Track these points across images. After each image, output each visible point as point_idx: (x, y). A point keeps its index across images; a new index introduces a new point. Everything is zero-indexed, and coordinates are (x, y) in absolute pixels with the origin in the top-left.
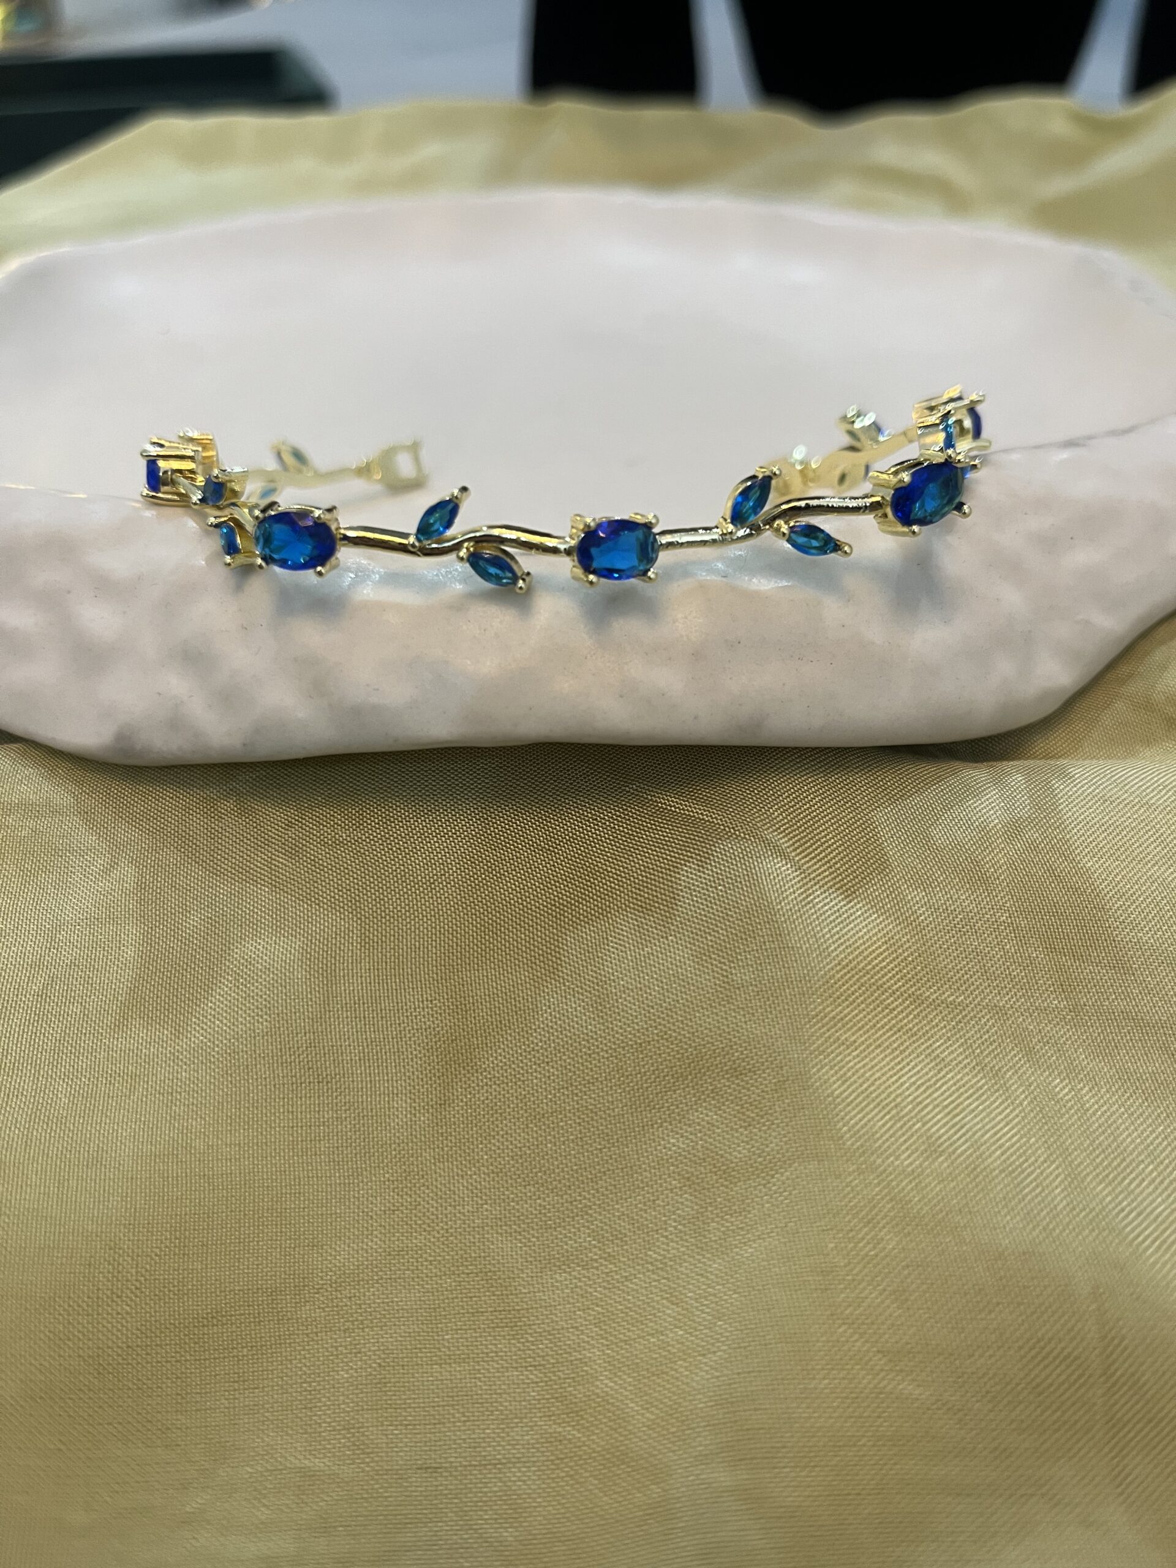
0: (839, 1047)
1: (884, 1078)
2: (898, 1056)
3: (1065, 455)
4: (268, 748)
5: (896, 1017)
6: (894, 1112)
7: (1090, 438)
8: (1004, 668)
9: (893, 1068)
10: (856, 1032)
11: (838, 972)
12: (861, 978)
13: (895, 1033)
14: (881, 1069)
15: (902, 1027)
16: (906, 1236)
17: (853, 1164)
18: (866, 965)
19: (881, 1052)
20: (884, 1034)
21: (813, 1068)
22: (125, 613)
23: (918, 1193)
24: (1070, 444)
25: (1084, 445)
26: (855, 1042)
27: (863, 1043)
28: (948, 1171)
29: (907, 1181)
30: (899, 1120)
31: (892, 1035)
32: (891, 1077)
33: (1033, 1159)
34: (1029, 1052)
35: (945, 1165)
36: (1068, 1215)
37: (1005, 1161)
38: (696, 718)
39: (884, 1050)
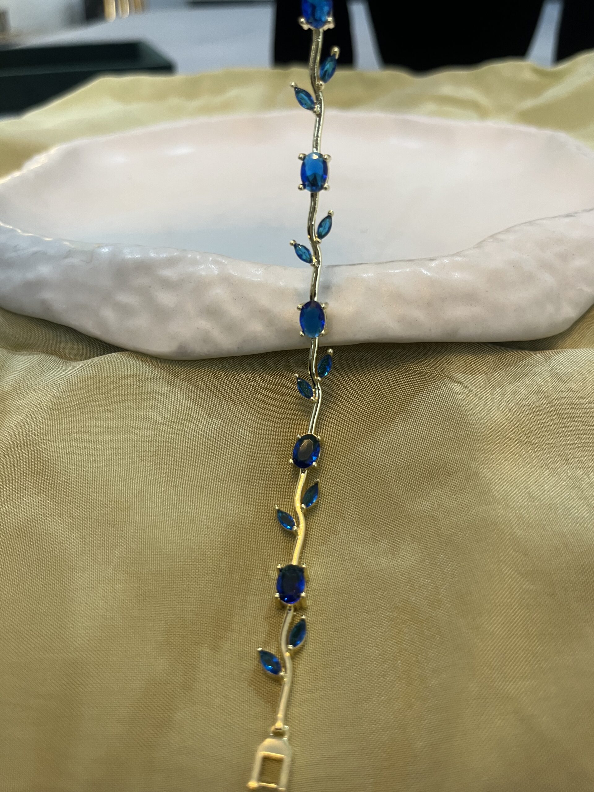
0: (490, 461)
1: (509, 472)
2: (514, 464)
3: (567, 220)
4: (249, 349)
5: (512, 448)
6: (515, 485)
7: (576, 213)
8: (550, 309)
9: (512, 468)
10: (497, 455)
11: (488, 431)
12: (497, 433)
13: (512, 455)
14: (508, 469)
15: (515, 453)
16: (524, 531)
17: (500, 505)
18: (499, 428)
19: (507, 462)
20: (508, 455)
21: (480, 469)
22: (177, 295)
23: (527, 515)
24: (568, 216)
25: (574, 216)
26: (496, 459)
27: (499, 459)
28: (539, 506)
29: (523, 510)
30: (517, 488)
31: (511, 456)
32: (512, 472)
33: (572, 500)
34: (567, 461)
35: (537, 503)
36: (589, 519)
37: (561, 501)
38: (430, 330)
39: (508, 461)
